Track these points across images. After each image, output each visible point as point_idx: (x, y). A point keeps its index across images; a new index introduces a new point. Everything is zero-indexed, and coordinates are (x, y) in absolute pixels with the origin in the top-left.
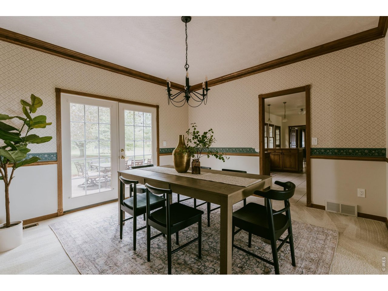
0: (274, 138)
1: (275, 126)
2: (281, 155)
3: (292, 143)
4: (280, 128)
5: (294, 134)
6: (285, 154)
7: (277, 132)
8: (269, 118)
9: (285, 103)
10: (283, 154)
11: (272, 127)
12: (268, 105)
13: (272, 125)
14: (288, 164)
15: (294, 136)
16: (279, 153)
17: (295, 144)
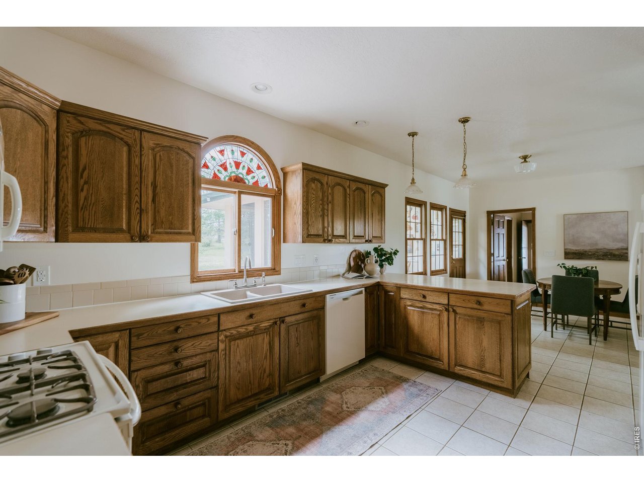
0: (445, 241)
1: (450, 208)
2: (445, 313)
3: (496, 254)
4: (465, 216)
5: (503, 231)
6: (458, 310)
7: (457, 224)
8: (413, 179)
9: (465, 121)
10: (454, 311)
11: (440, 213)
12: (409, 135)
13: (441, 208)
14: (470, 355)
15: (501, 236)
16: (437, 307)
17: (505, 258)
